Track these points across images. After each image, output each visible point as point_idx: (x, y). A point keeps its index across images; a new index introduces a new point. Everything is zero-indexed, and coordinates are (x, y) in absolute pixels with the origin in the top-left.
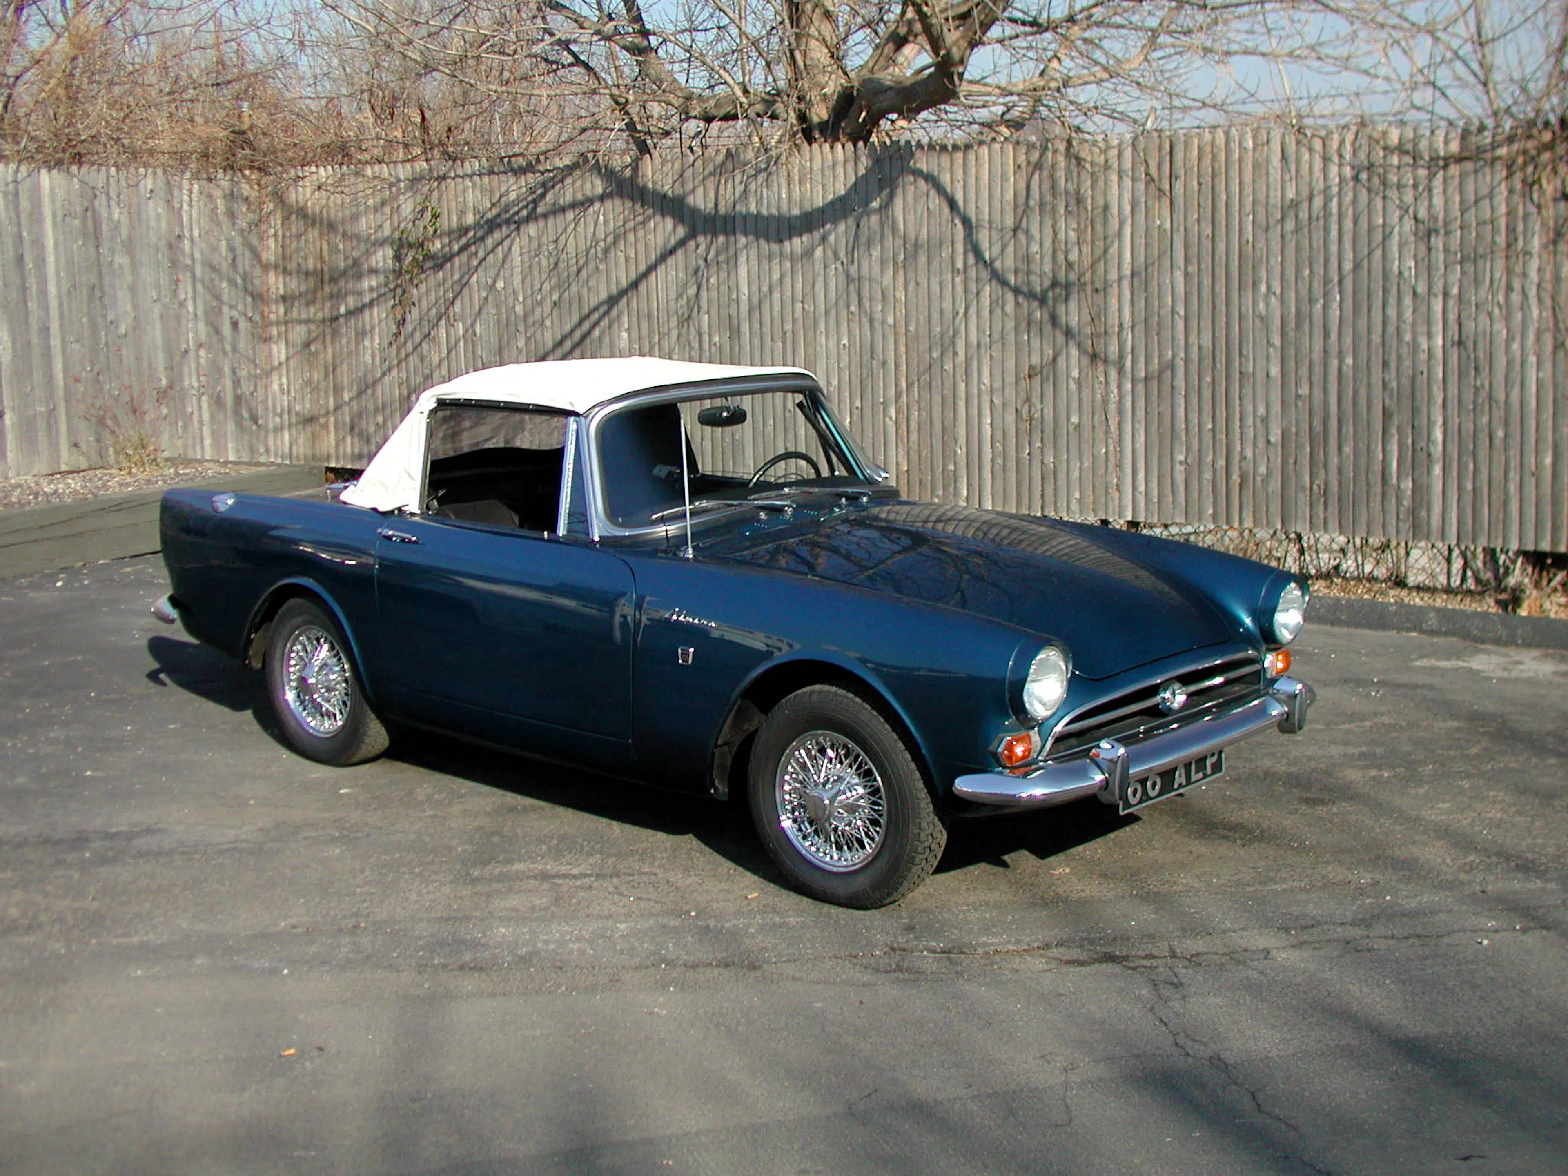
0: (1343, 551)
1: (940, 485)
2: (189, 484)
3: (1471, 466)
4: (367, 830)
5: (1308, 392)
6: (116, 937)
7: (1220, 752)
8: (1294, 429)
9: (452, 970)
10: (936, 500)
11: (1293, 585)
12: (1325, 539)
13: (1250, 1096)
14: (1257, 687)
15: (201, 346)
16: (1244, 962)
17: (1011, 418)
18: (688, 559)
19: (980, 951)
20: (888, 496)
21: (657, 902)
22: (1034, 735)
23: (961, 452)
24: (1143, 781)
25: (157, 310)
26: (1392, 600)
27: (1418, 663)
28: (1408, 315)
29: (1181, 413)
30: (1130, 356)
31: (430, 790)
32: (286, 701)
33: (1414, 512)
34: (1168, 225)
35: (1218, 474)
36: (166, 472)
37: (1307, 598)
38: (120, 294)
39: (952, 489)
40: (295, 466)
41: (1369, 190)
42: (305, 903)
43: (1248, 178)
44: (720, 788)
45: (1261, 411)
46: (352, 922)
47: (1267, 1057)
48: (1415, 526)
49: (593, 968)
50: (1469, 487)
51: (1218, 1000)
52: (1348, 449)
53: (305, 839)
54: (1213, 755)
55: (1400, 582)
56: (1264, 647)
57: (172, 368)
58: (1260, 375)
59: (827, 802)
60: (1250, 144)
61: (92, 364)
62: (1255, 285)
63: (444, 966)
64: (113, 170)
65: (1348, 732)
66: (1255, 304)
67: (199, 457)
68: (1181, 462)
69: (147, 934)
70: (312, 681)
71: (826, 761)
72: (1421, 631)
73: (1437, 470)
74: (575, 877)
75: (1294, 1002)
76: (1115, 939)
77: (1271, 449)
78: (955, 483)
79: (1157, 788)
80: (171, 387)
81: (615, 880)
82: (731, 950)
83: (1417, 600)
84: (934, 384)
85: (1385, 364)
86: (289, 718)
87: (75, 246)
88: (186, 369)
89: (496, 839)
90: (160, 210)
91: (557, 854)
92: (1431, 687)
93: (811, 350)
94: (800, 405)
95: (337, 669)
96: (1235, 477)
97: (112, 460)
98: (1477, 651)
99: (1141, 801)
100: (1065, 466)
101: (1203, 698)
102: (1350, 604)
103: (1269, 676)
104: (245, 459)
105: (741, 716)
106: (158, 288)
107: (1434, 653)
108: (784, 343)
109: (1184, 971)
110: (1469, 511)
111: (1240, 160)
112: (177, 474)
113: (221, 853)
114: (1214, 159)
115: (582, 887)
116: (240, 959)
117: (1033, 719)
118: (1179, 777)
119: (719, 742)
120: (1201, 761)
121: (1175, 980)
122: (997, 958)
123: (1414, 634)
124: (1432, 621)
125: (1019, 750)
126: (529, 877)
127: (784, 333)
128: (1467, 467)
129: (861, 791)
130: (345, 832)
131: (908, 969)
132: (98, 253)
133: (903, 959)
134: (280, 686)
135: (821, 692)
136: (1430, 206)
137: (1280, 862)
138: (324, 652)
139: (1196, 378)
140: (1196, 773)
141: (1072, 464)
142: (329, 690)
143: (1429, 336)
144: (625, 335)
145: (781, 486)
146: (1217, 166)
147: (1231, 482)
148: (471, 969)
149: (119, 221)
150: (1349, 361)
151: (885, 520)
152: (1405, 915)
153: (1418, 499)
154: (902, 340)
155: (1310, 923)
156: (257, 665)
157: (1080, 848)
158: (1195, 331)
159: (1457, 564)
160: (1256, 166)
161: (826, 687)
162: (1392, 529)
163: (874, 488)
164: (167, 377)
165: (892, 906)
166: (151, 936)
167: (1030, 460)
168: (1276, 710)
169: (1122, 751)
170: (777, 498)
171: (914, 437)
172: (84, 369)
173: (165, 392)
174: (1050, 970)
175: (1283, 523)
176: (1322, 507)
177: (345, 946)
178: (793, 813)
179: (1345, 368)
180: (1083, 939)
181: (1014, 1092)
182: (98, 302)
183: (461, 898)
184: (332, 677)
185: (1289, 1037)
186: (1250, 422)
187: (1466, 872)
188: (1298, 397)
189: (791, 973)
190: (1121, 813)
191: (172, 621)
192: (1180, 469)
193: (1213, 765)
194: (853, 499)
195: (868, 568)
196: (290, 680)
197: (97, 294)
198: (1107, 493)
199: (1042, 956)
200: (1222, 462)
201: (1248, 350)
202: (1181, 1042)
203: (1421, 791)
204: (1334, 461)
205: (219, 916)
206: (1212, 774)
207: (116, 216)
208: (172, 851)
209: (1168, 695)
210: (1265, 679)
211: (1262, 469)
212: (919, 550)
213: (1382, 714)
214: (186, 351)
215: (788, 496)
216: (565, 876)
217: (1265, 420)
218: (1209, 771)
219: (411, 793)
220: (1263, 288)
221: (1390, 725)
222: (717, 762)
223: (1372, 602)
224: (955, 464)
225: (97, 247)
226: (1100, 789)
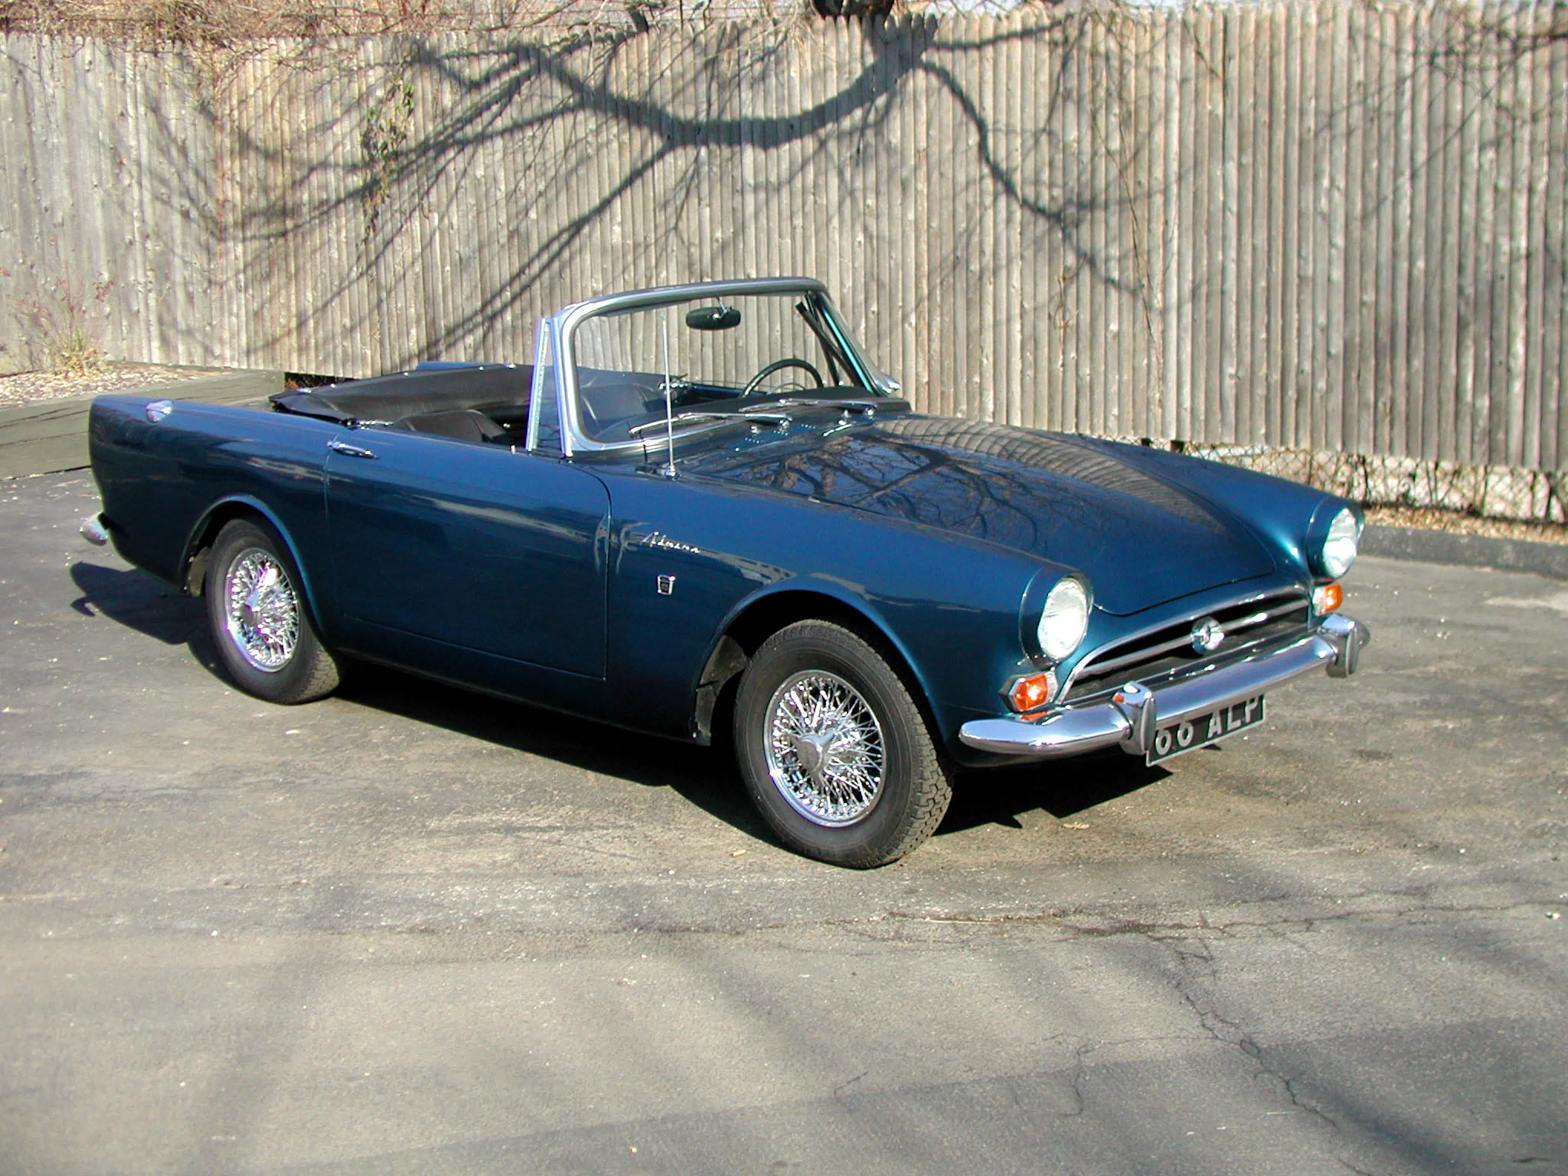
0: (1413, 476)
1: (963, 399)
2: (132, 390)
3: (1556, 382)
4: (315, 775)
5: (1373, 298)
6: (27, 893)
7: (1261, 698)
8: (1357, 340)
9: (400, 933)
10: (959, 415)
11: (1345, 511)
12: (1391, 463)
13: (1283, 1084)
14: (1303, 625)
15: (148, 236)
16: (1284, 935)
17: (1043, 326)
18: (669, 477)
19: (989, 917)
20: (900, 408)
21: (632, 859)
22: (1051, 677)
23: (988, 363)
24: (1174, 729)
25: (98, 196)
26: (1464, 532)
27: (1491, 602)
28: (1488, 213)
29: (1232, 321)
30: (1175, 257)
31: (386, 732)
32: (228, 632)
33: (1490, 433)
34: (1220, 111)
35: (1272, 390)
36: (107, 377)
37: (1362, 527)
38: (56, 178)
39: (977, 404)
40: (252, 371)
41: (1447, 75)
42: (241, 857)
43: (1311, 59)
44: (704, 732)
45: (1322, 319)
46: (291, 878)
47: (1305, 1042)
48: (1491, 450)
49: (558, 932)
50: (1553, 405)
51: (1253, 976)
52: (1417, 363)
53: (246, 784)
54: (1252, 701)
55: (1473, 512)
56: (1312, 581)
57: (115, 262)
58: (1321, 280)
59: (820, 749)
60: (1313, 19)
61: (25, 257)
62: (1317, 178)
63: (391, 928)
64: (46, 38)
65: (1411, 677)
66: (1316, 200)
67: (146, 360)
68: (1231, 376)
69: (61, 890)
70: (255, 609)
71: (820, 704)
72: (1496, 566)
73: (1517, 386)
74: (542, 830)
75: (1338, 981)
76: (1140, 907)
77: (1332, 362)
78: (981, 395)
79: (1190, 736)
80: (111, 283)
81: (587, 834)
82: (711, 915)
83: (1492, 532)
84: (958, 286)
85: (1460, 269)
86: (233, 651)
87: (4, 123)
88: (131, 263)
89: (457, 787)
90: (100, 84)
91: (523, 804)
92: (1504, 629)
93: (823, 248)
94: (801, 307)
95: (284, 596)
96: (1292, 393)
97: (47, 361)
98: (1558, 589)
99: (1170, 752)
100: (1102, 378)
101: (1243, 637)
102: (1417, 535)
103: (1317, 614)
104: (198, 363)
105: (725, 654)
106: (98, 170)
107: (1510, 590)
108: (793, 239)
109: (1215, 942)
110: (1552, 433)
111: (1302, 39)
112: (120, 379)
113: (152, 799)
114: (1273, 36)
115: (549, 841)
116: (163, 919)
117: (1048, 659)
118: (1215, 725)
119: (702, 681)
120: (1239, 708)
121: (1205, 953)
122: (1008, 926)
123: (1488, 570)
124: (1509, 555)
125: (1033, 693)
126: (491, 830)
127: (794, 229)
128: (1551, 384)
129: (857, 736)
130: (290, 779)
131: (909, 938)
132: (31, 133)
133: (903, 926)
134: (221, 615)
135: (813, 627)
136: (1516, 90)
137: (1328, 822)
138: (271, 577)
139: (1249, 282)
140: (1234, 720)
141: (1110, 376)
142: (275, 620)
143: (1512, 236)
144: (617, 229)
145: (776, 397)
146: (1275, 44)
147: (1287, 399)
148: (422, 931)
149: (53, 96)
150: (1421, 264)
151: (901, 437)
152: (1466, 884)
153: (1495, 418)
154: (924, 238)
155: (1358, 891)
156: (196, 591)
157: (1106, 804)
158: (1250, 229)
159: (1542, 491)
160: (1320, 43)
161: (819, 622)
162: (1465, 452)
163: (882, 400)
164: (110, 272)
165: (892, 866)
166: (66, 893)
167: (1064, 372)
168: (1324, 651)
169: (1148, 694)
170: (771, 410)
171: (936, 345)
172: (15, 261)
173: (107, 287)
174: (1066, 940)
175: (1344, 444)
176: (1387, 429)
177: (281, 905)
178: (784, 762)
179: (1416, 273)
180: (1104, 906)
181: (1020, 1077)
182: (31, 187)
183: (414, 852)
184: (278, 605)
185: (1331, 1019)
186: (1308, 331)
187: (1537, 837)
188: (1363, 304)
189: (777, 940)
190: (1148, 765)
191: (103, 542)
192: (1230, 383)
193: (1253, 712)
194: (857, 412)
195: (878, 489)
196: (233, 610)
197: (30, 177)
198: (1148, 410)
199: (1058, 924)
200: (1276, 377)
201: (1308, 251)
202: (1209, 1023)
203: (1490, 745)
204: (1402, 375)
205: (144, 871)
206: (1252, 721)
207: (50, 91)
208: (96, 797)
209: (1202, 632)
210: (1314, 616)
211: (1322, 384)
212: (938, 469)
213: (1448, 658)
214: (131, 243)
215: (784, 409)
216: (532, 829)
217: (1326, 330)
218: (1248, 718)
219: (365, 735)
220: (1326, 182)
221: (1457, 671)
222: (699, 702)
223: (1442, 534)
224: (981, 375)
225: (29, 124)
226: (1125, 736)
